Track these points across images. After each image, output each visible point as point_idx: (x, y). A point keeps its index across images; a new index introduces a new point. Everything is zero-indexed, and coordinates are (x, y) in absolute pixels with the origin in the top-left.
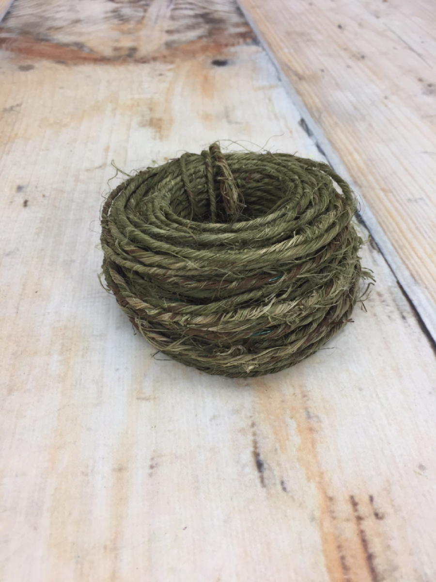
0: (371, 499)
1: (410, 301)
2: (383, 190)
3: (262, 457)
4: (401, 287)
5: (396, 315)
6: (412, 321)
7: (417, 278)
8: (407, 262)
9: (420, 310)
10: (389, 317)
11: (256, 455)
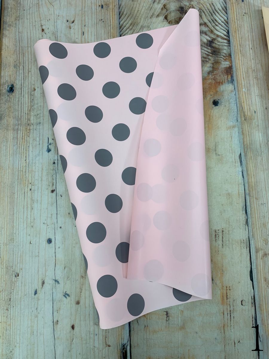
0: (229, 287)
1: (250, 243)
2: (256, 198)
3: (213, 279)
4: (249, 238)
5: (245, 247)
6: (248, 249)
7: (254, 235)
8: (253, 230)
9: (251, 246)
10: (244, 247)
11: (212, 278)
